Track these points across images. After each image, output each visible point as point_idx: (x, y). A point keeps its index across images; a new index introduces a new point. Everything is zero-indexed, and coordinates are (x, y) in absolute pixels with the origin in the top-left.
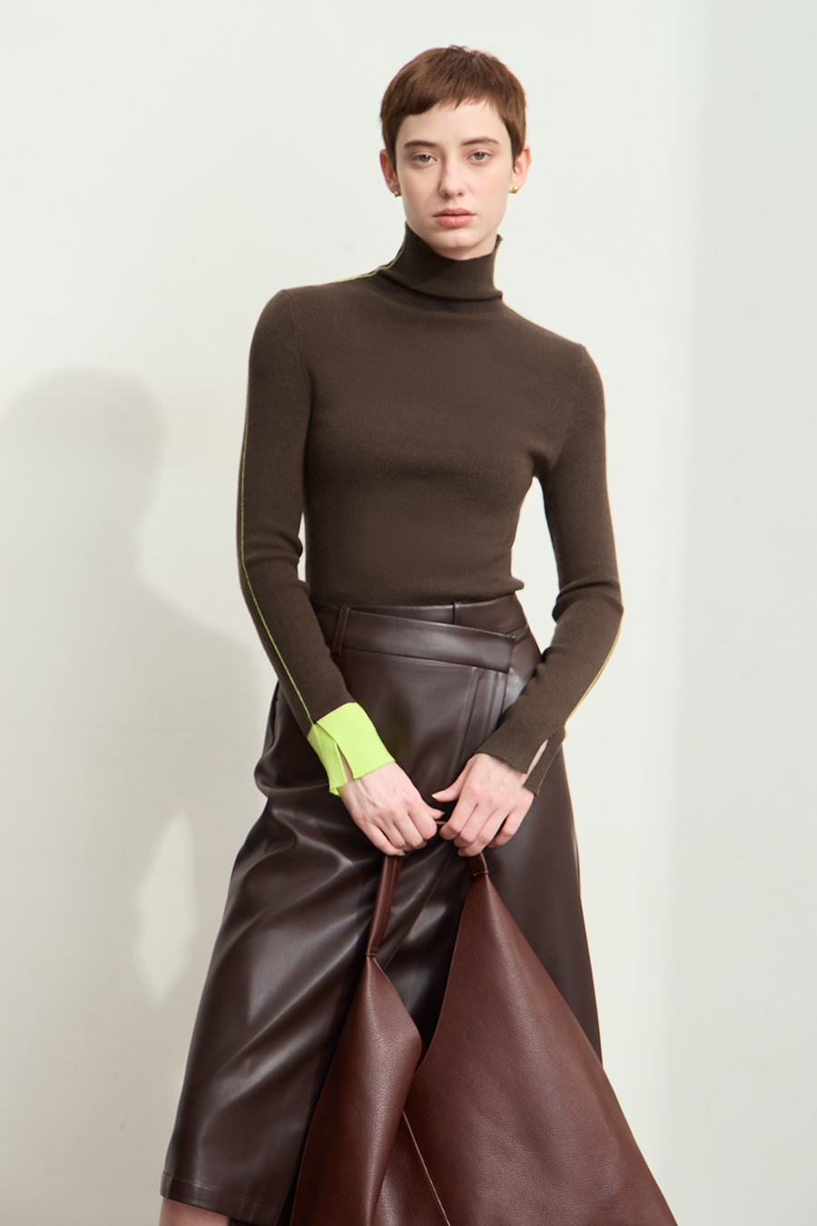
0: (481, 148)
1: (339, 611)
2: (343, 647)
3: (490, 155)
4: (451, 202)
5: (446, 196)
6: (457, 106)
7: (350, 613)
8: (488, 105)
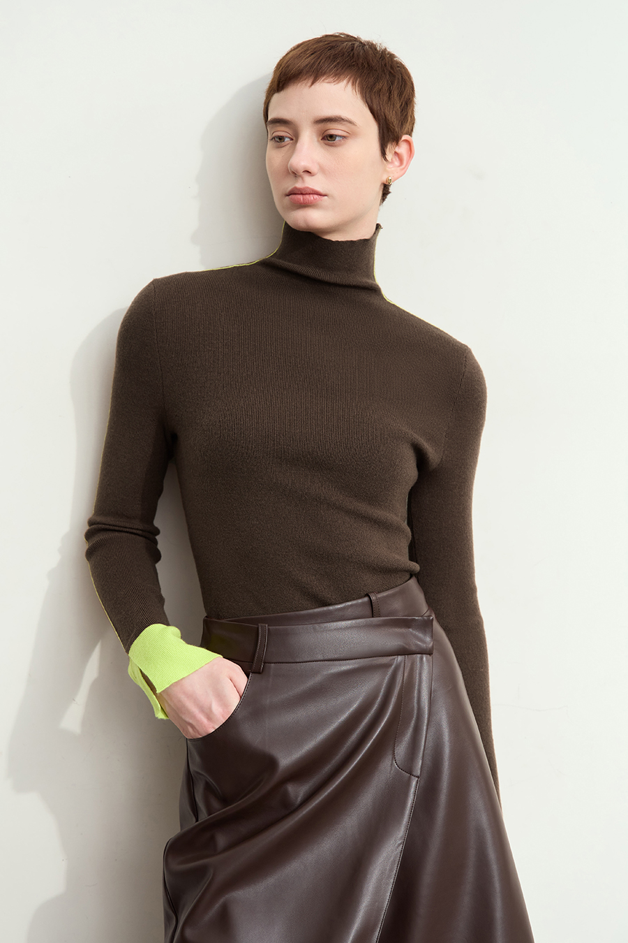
0: (336, 129)
1: (258, 628)
2: (265, 663)
3: (344, 137)
4: (300, 180)
5: (295, 174)
6: (313, 83)
7: (269, 629)
8: (350, 84)
